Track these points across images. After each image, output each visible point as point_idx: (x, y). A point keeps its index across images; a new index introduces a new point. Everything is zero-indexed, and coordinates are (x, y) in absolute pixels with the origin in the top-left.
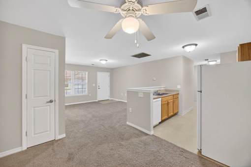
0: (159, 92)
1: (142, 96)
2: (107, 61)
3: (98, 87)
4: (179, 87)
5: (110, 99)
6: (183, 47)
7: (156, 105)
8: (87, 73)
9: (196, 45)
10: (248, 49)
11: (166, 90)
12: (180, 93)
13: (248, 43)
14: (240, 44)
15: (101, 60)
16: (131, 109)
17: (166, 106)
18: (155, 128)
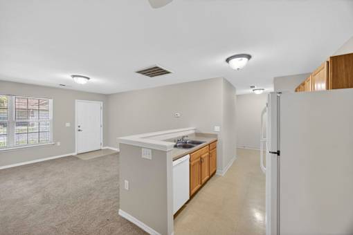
0: (185, 138)
1: (150, 158)
2: (88, 78)
3: (77, 128)
4: (217, 129)
5: (102, 148)
6: (228, 60)
7: (180, 171)
8: (51, 101)
9: (249, 57)
10: (346, 66)
11: (197, 134)
12: (219, 138)
13: (345, 55)
14: (332, 56)
15: (74, 76)
16: (126, 182)
17: (197, 166)
18: (177, 218)
